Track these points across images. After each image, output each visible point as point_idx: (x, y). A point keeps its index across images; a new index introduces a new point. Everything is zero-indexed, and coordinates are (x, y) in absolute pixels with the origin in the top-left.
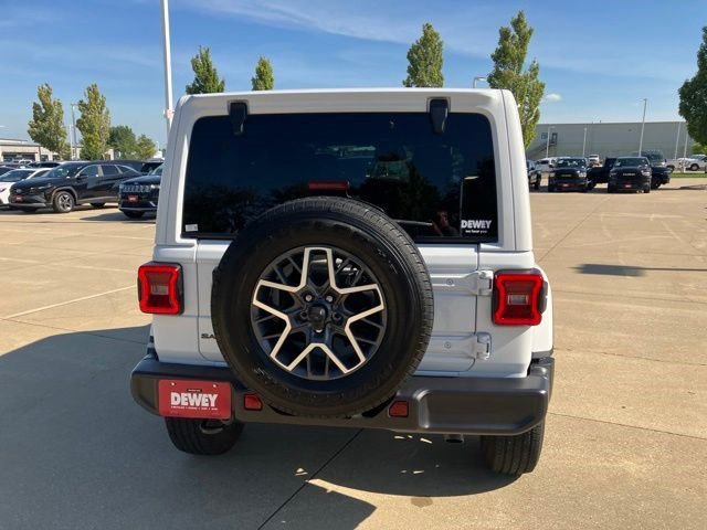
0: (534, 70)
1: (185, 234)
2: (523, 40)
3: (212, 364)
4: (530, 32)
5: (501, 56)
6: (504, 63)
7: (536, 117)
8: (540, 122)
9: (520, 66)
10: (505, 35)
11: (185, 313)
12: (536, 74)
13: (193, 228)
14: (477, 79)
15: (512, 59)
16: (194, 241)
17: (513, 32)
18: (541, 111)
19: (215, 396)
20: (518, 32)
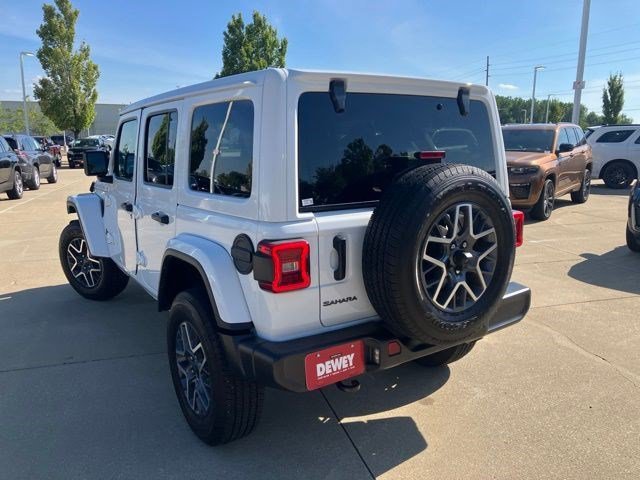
0: (86, 52)
1: (303, 209)
2: (70, 20)
3: (333, 328)
4: (76, 13)
5: (47, 33)
6: (52, 40)
7: (94, 97)
8: (98, 102)
9: (70, 46)
10: (49, 13)
11: (311, 286)
12: (87, 55)
13: (308, 202)
14: (24, 54)
15: (61, 37)
16: (311, 215)
17: (57, 11)
18: (97, 91)
19: (353, 355)
20: (64, 11)
